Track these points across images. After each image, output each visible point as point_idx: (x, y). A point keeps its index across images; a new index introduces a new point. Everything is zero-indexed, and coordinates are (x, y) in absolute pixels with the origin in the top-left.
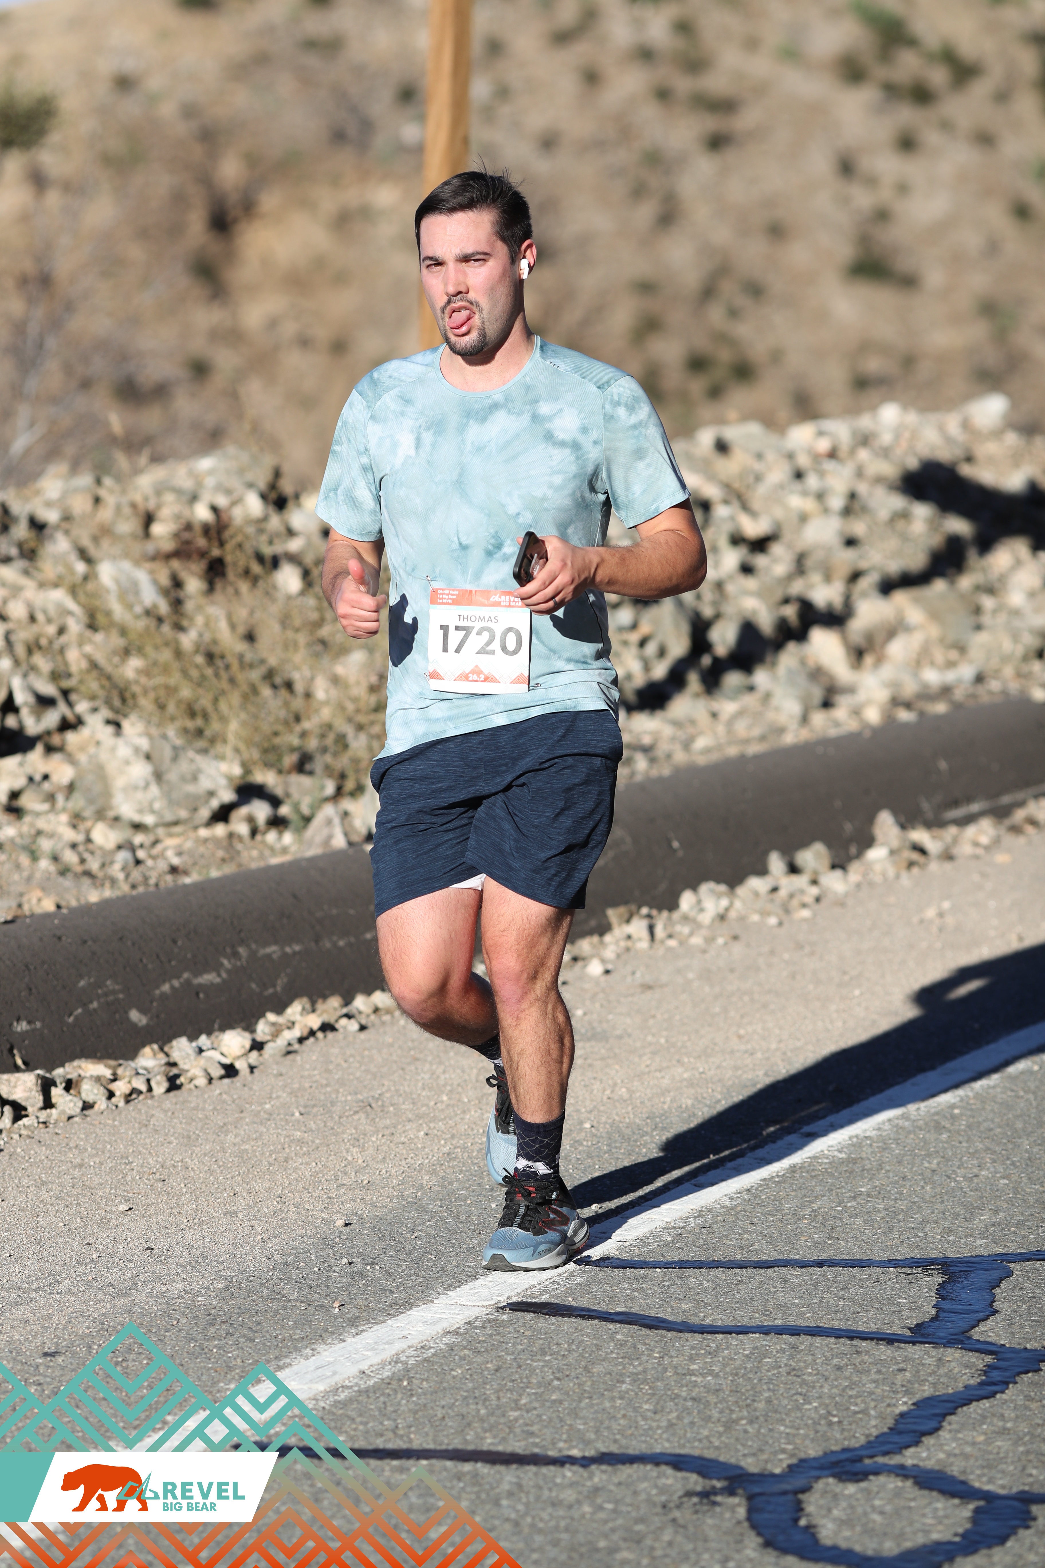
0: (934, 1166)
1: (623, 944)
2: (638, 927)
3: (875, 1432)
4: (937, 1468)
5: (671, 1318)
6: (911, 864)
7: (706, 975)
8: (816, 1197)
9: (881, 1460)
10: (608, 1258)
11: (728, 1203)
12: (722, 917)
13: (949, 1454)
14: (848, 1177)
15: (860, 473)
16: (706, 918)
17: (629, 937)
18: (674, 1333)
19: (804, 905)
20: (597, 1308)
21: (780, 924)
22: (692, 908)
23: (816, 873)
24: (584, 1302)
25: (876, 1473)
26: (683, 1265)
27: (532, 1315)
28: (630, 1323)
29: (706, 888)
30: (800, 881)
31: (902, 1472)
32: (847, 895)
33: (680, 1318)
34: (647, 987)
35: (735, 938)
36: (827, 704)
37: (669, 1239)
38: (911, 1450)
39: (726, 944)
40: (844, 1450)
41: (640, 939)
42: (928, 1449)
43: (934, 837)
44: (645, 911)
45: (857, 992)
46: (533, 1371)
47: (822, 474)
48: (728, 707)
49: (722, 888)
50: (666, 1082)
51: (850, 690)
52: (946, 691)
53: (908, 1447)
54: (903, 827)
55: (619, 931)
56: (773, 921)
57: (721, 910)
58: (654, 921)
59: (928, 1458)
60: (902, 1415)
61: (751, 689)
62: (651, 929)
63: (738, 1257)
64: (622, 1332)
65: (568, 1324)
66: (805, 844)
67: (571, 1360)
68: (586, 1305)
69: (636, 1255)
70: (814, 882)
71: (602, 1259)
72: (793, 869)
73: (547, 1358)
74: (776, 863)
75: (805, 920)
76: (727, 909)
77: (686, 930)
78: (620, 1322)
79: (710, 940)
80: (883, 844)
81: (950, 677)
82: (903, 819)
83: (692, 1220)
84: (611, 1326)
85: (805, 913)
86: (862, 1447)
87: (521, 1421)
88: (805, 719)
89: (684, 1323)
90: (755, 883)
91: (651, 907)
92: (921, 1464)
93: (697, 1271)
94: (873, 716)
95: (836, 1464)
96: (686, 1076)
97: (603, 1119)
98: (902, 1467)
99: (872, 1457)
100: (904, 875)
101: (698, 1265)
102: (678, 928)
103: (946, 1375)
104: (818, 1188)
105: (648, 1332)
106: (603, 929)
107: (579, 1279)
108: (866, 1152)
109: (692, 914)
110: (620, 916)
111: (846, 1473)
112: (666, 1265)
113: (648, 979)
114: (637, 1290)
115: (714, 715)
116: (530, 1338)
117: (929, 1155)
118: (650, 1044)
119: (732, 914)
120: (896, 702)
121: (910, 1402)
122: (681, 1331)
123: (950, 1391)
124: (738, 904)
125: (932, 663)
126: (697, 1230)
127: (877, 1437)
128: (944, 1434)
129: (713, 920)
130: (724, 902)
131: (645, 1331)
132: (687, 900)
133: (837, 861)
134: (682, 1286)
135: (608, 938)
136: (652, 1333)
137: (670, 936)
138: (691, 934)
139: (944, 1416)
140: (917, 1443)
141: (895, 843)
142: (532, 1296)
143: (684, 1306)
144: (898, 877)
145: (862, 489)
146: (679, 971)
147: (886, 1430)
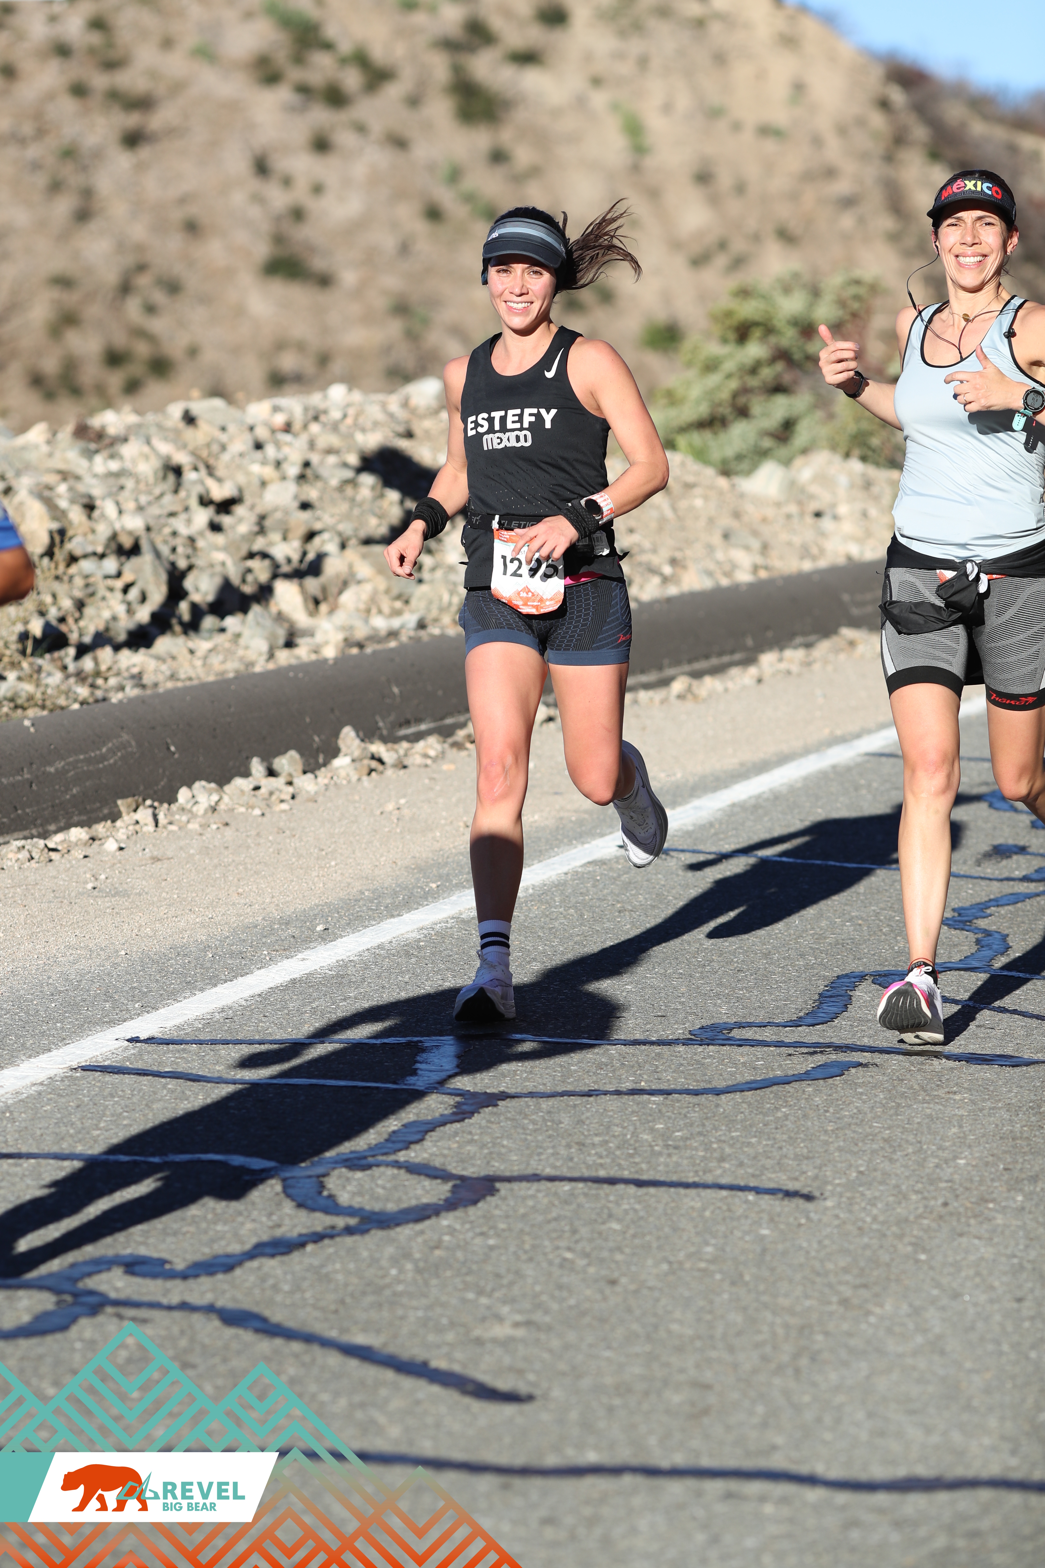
0: (406, 979)
1: (131, 828)
2: (144, 815)
3: (374, 1142)
4: (423, 1162)
5: (209, 1075)
6: (371, 771)
7: (205, 850)
8: (314, 1000)
9: (380, 1158)
10: (153, 1038)
11: (244, 1003)
12: (214, 809)
13: (431, 1155)
14: (339, 987)
15: (312, 445)
16: (200, 809)
17: (137, 822)
18: (213, 1084)
19: (282, 801)
20: (150, 1068)
21: (263, 815)
22: (188, 802)
23: (290, 775)
24: (140, 1065)
25: (378, 1165)
26: (214, 1042)
27: (99, 1073)
28: (177, 1078)
29: (198, 785)
30: (278, 783)
31: (397, 1165)
32: (316, 793)
33: (216, 1075)
34: (156, 859)
35: (227, 824)
36: (289, 644)
37: (200, 1026)
38: (403, 1153)
39: (218, 828)
40: (352, 1152)
41: (146, 825)
42: (415, 1151)
43: (388, 750)
44: (148, 802)
45: (333, 863)
46: (106, 1107)
47: (278, 445)
48: (202, 645)
49: (213, 785)
50: (182, 924)
51: (310, 633)
52: (393, 634)
53: (400, 1150)
54: (362, 740)
55: (127, 818)
56: (257, 812)
57: (213, 804)
58: (157, 811)
59: (416, 1157)
60: (394, 1132)
61: (223, 630)
62: (155, 817)
63: (257, 1037)
64: (172, 1084)
65: (128, 1079)
66: (282, 752)
67: (135, 1100)
68: (140, 1067)
69: (175, 1035)
70: (290, 783)
71: (149, 1039)
72: (271, 773)
73: (116, 1099)
74: (257, 767)
75: (284, 811)
76: (217, 803)
77: (184, 818)
78: (170, 1077)
79: (205, 826)
80: (346, 755)
81: (396, 623)
82: (361, 734)
83: (216, 1014)
84: (163, 1080)
85: (284, 806)
86: (365, 1151)
87: (102, 1137)
88: (271, 656)
89: (219, 1078)
90: (239, 782)
91: (154, 801)
92: (411, 1160)
93: (225, 1046)
94: (330, 652)
95: (347, 1160)
96: (197, 920)
97: (135, 949)
98: (397, 1162)
99: (373, 1156)
100: (365, 778)
101: (226, 1042)
102: (177, 817)
103: (426, 1108)
104: (315, 994)
105: (192, 1083)
106: (115, 816)
107: (132, 1052)
108: (351, 970)
109: (189, 806)
110: (129, 806)
111: (355, 1165)
112: (200, 1043)
113: (155, 853)
114: (180, 1058)
115: (192, 652)
116: (100, 1087)
117: (402, 972)
118: (165, 899)
119: (222, 807)
120: (348, 643)
121: (400, 1125)
122: (218, 1083)
123: (430, 1118)
124: (226, 799)
125: (380, 612)
126: (221, 1020)
127: (376, 1145)
128: (427, 1143)
129: (206, 811)
130: (215, 797)
131: (189, 1083)
132: (183, 794)
133: (307, 769)
134: (214, 1055)
135: (119, 823)
136: (195, 1084)
137: (171, 823)
138: (188, 822)
139: (426, 1132)
140: (407, 1148)
141: (357, 753)
142: (96, 1061)
143: (217, 1068)
144: (359, 780)
145: (315, 459)
146: (181, 848)
147: (382, 1140)
